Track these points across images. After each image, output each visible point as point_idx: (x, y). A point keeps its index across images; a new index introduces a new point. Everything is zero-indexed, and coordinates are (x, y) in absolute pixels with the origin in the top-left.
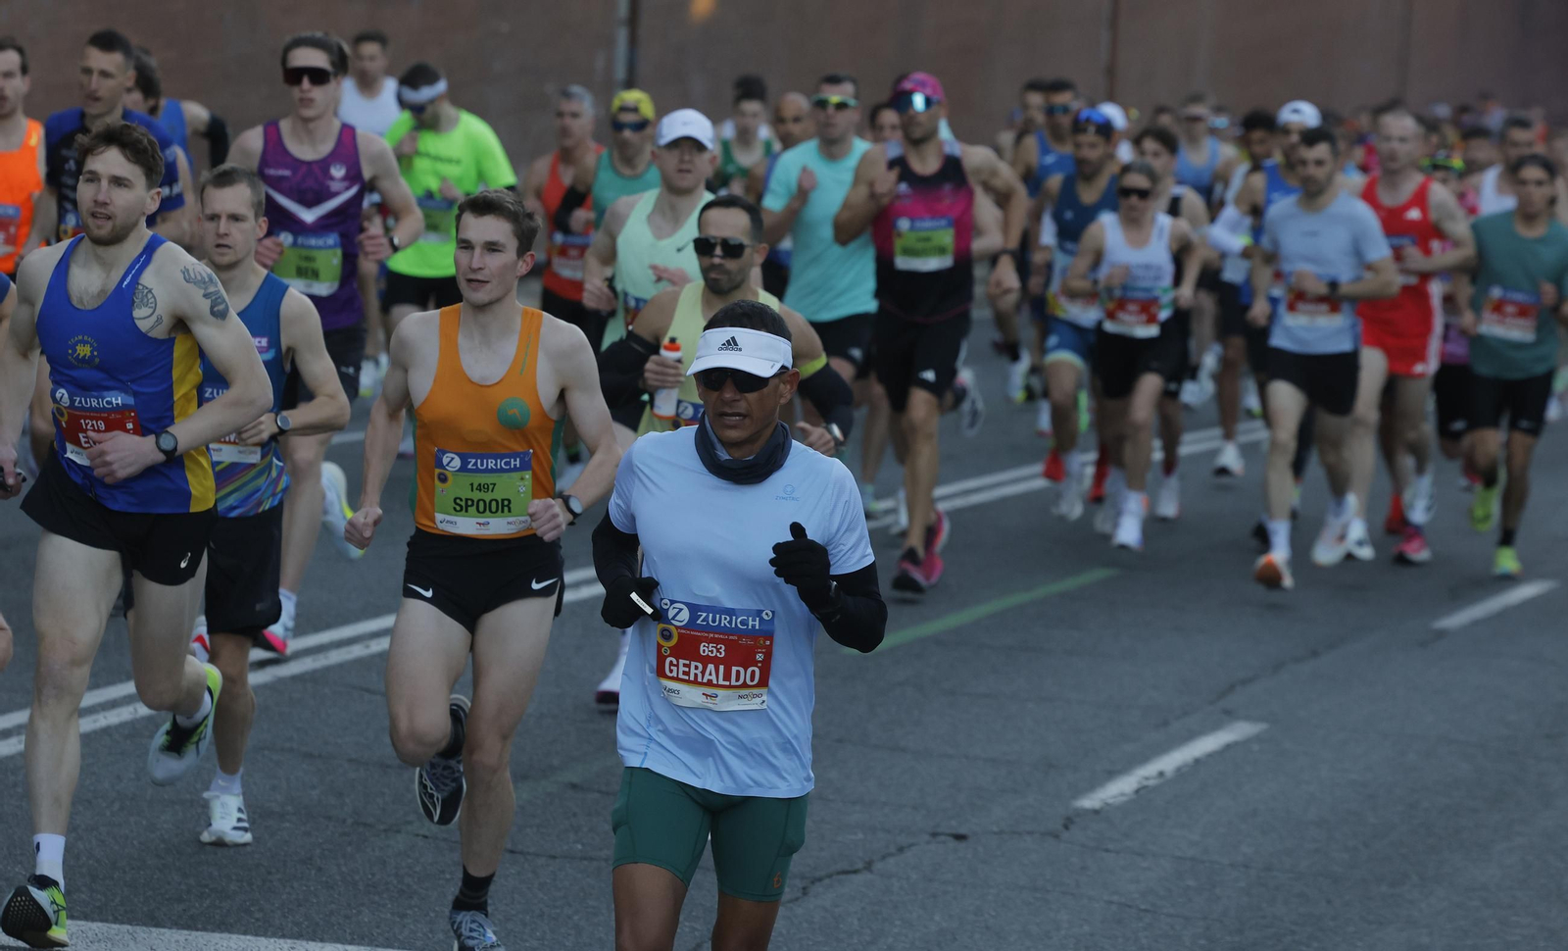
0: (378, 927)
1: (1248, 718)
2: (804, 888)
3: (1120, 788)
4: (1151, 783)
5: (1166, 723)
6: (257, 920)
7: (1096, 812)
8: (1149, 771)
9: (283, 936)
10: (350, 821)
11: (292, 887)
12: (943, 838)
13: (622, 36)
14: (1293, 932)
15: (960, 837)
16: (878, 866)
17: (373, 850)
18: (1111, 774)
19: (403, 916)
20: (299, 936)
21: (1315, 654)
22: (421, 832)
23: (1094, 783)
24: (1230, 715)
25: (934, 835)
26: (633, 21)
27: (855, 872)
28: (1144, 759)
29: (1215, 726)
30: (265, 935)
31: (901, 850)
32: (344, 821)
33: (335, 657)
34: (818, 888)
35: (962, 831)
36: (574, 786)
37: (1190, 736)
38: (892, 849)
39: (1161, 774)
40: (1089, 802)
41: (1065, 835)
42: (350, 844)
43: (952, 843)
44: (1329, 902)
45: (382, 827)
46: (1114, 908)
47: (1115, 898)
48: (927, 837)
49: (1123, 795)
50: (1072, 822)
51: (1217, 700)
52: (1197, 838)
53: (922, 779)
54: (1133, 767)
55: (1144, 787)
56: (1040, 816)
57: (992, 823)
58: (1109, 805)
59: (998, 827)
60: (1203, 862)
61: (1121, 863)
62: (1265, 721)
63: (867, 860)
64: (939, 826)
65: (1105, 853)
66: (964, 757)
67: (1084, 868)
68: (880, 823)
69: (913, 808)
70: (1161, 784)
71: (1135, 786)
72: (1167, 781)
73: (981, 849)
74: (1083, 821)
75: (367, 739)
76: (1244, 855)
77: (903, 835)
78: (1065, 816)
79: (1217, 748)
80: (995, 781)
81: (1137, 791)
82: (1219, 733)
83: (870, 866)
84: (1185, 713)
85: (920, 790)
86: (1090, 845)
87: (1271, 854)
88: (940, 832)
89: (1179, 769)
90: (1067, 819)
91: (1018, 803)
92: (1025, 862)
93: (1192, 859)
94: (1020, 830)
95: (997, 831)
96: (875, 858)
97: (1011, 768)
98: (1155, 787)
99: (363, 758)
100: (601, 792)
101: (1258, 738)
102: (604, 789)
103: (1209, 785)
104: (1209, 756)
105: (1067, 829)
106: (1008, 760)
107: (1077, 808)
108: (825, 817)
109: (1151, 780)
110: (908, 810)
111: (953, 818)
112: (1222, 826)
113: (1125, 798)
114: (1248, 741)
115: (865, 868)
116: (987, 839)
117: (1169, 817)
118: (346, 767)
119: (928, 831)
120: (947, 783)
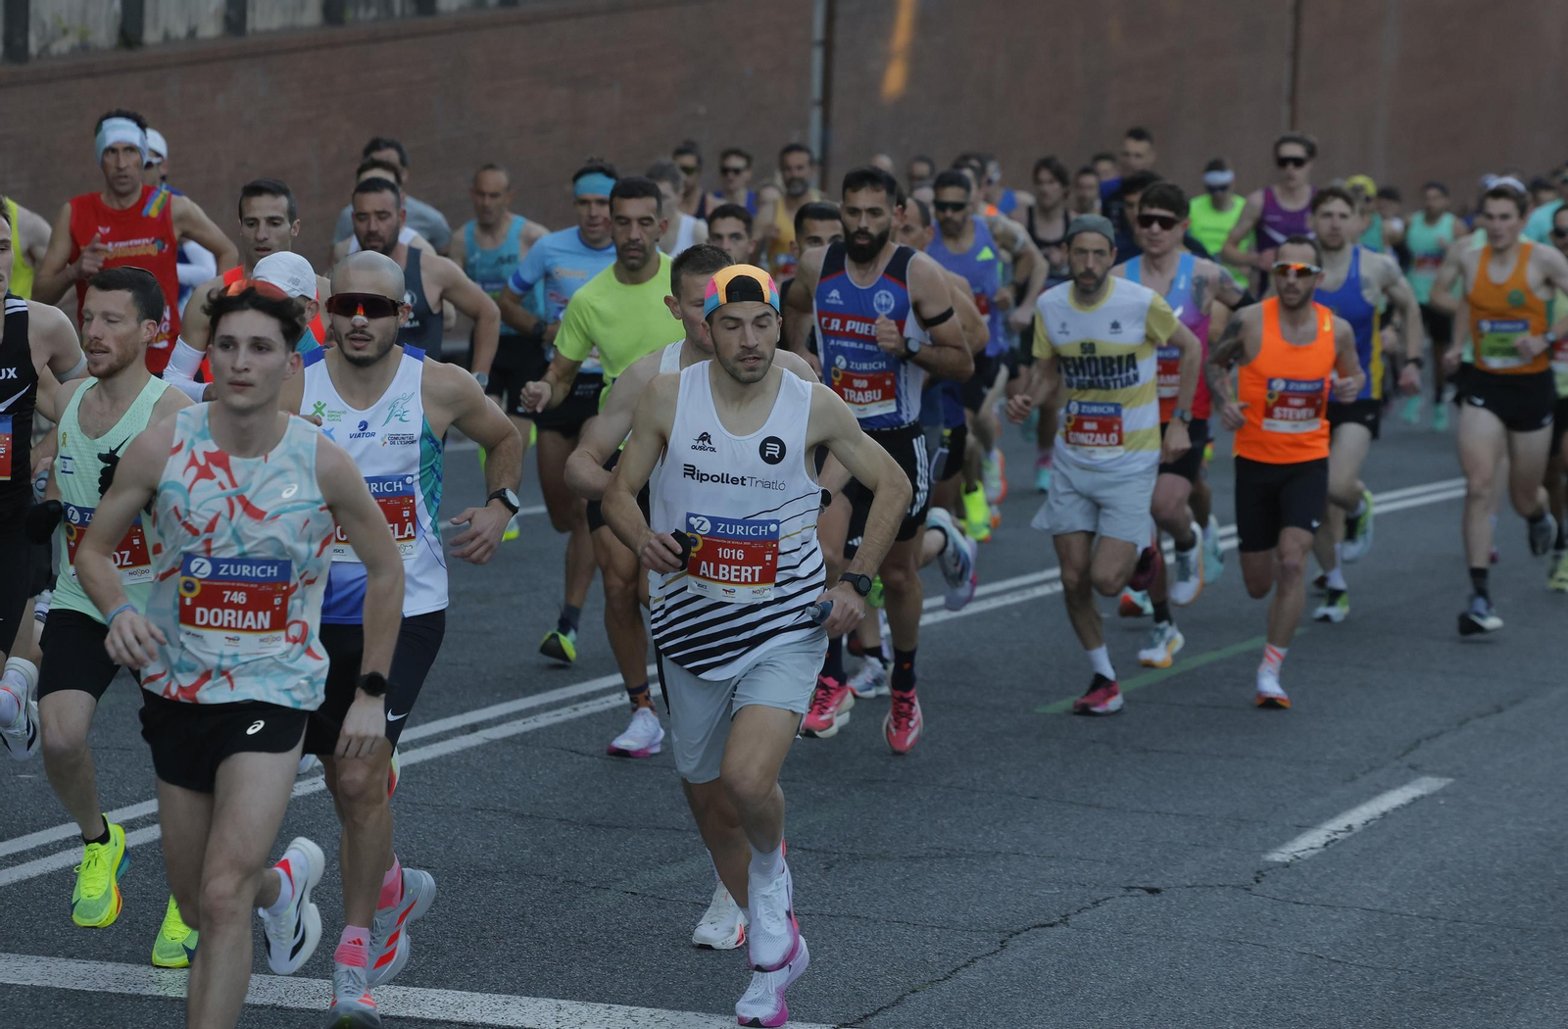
0: (589, 982)
1: (1434, 773)
2: (1002, 943)
3: (1312, 841)
4: (1340, 836)
5: (1353, 778)
6: (473, 976)
7: (1287, 865)
8: (1339, 824)
9: (498, 992)
10: (561, 879)
11: (505, 943)
12: (1137, 892)
13: (816, 114)
14: (1482, 983)
15: (1153, 891)
16: (1074, 919)
17: (584, 907)
18: (1301, 829)
19: (614, 971)
20: (513, 991)
21: (1499, 710)
22: (629, 889)
23: (1283, 839)
24: (1416, 771)
25: (1129, 889)
26: (826, 102)
27: (1051, 925)
28: (1333, 814)
29: (1403, 782)
30: (480, 990)
31: (1096, 903)
32: (556, 878)
33: (544, 720)
34: (1015, 941)
35: (1156, 885)
37: (1378, 790)
38: (1089, 904)
39: (1349, 828)
40: (1277, 857)
41: (1257, 888)
42: (561, 901)
43: (1146, 897)
44: (1516, 952)
45: (592, 885)
46: (1305, 958)
47: (1306, 949)
48: (1121, 891)
49: (1312, 848)
50: (1263, 875)
51: (1403, 755)
52: (1386, 890)
53: (1116, 834)
54: (1322, 822)
55: (1333, 841)
56: (1231, 870)
57: (1185, 877)
58: (1298, 858)
59: (1191, 880)
60: (1392, 914)
61: (1312, 915)
62: (1449, 775)
63: (1063, 914)
64: (1132, 880)
65: (1295, 906)
66: (1157, 812)
67: (1275, 920)
68: (1075, 877)
69: (1107, 862)
70: (1349, 838)
71: (1324, 840)
72: (1355, 834)
73: (1174, 902)
74: (1274, 873)
75: (576, 799)
76: (1433, 906)
77: (1098, 889)
78: (1256, 869)
79: (1404, 802)
80: (1187, 836)
81: (1326, 845)
82: (1406, 788)
83: (1066, 919)
84: (1372, 768)
85: (1114, 845)
86: (1281, 898)
87: (1458, 905)
88: (1134, 885)
89: (1367, 822)
90: (1258, 872)
91: (1210, 857)
92: (1219, 914)
93: (1382, 911)
94: (1211, 884)
95: (1189, 884)
96: (1071, 911)
97: (1203, 823)
98: (1344, 841)
99: (572, 817)
100: (803, 849)
101: (1443, 793)
102: (806, 846)
103: (1396, 839)
104: (1396, 809)
105: (1258, 882)
106: (1199, 816)
107: (1267, 862)
108: (1022, 872)
109: (1340, 834)
110: (1102, 864)
111: (1146, 872)
112: (1410, 879)
113: (1314, 852)
114: (1433, 796)
115: (1061, 921)
116: (1179, 892)
117: (1357, 870)
118: (557, 826)
119: (1122, 885)
120: (1140, 838)
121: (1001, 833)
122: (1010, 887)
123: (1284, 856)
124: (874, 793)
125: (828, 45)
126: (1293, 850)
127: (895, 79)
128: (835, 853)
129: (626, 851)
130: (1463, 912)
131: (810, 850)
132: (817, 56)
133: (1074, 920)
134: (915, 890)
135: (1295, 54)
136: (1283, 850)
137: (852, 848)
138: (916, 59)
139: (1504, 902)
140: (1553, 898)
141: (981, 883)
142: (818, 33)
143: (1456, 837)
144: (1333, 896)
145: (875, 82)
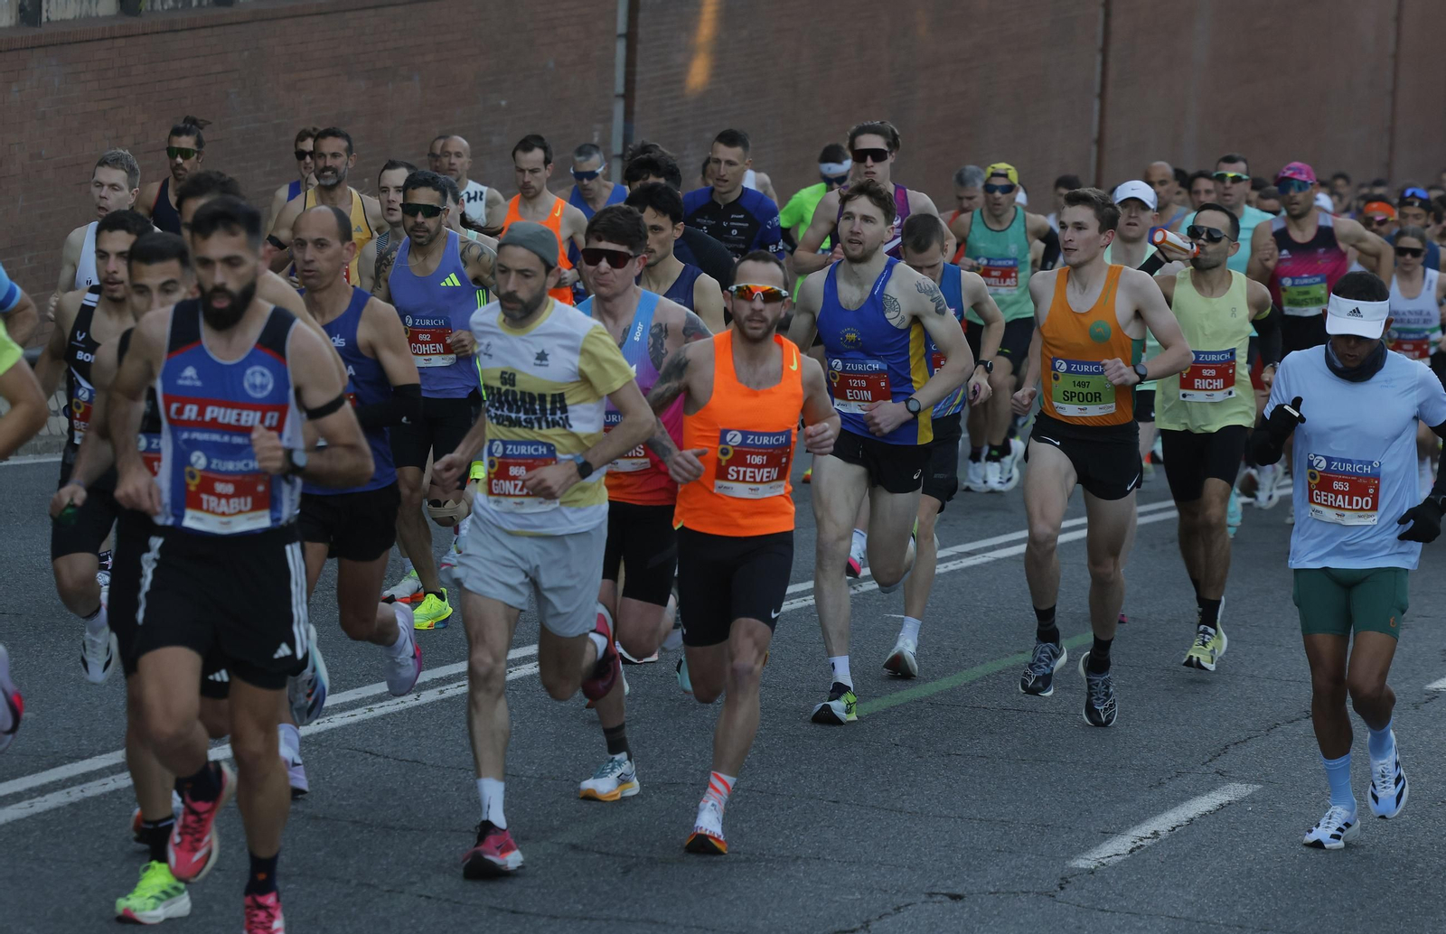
1: (1241, 779)
3: (1119, 846)
4: (1146, 842)
5: (1160, 784)
7: (1092, 872)
8: (1146, 829)
10: (354, 882)
12: (939, 898)
13: (619, 108)
15: (956, 898)
17: (377, 911)
18: (1106, 835)
22: (424, 893)
23: (1087, 846)
24: (1224, 776)
25: (931, 895)
26: (628, 96)
28: (1139, 820)
29: (1211, 788)
31: (898, 909)
32: (349, 881)
35: (958, 891)
36: (574, 847)
37: (1185, 797)
38: (890, 911)
39: (1156, 833)
40: (1082, 863)
41: (1061, 895)
42: (354, 905)
43: (948, 903)
45: (385, 888)
48: (923, 897)
49: (1117, 855)
50: (1067, 882)
51: (1210, 761)
52: (1192, 898)
53: (918, 839)
54: (1128, 828)
55: (1138, 847)
56: (1035, 876)
57: (988, 883)
58: (1104, 864)
59: (994, 886)
60: (1198, 922)
61: (1117, 923)
62: (1258, 782)
63: (865, 920)
64: (934, 885)
65: (1100, 913)
66: (959, 817)
67: (1080, 928)
68: (877, 883)
69: (909, 867)
70: (1155, 844)
71: (1130, 846)
72: (1161, 840)
73: (977, 909)
74: (1079, 880)
75: (370, 801)
76: (1240, 915)
77: (900, 895)
78: (1060, 876)
79: (1211, 809)
80: (990, 842)
81: (1131, 851)
82: (1213, 794)
83: (868, 926)
84: (1179, 774)
85: (916, 850)
86: (1086, 905)
87: (1266, 913)
88: (936, 891)
89: (1174, 828)
90: (1062, 879)
91: (1013, 863)
92: (1022, 921)
93: (1188, 919)
94: (1015, 890)
95: (992, 890)
96: (872, 917)
97: (1007, 828)
98: (1149, 847)
99: (366, 819)
100: (601, 853)
101: (1252, 799)
102: (604, 850)
103: (1204, 846)
104: (1203, 815)
105: (1062, 888)
106: (1003, 821)
107: (1071, 868)
108: (823, 878)
109: (1146, 840)
110: (905, 870)
111: (949, 877)
112: (1218, 886)
113: (1120, 858)
114: (1242, 801)
115: (862, 927)
116: (982, 899)
117: (1163, 877)
118: (350, 828)
119: (924, 890)
120: (943, 843)
121: (802, 837)
122: (811, 892)
123: (1089, 862)
124: (673, 796)
125: (631, 37)
126: (1098, 857)
127: (699, 73)
128: (633, 857)
129: (421, 854)
130: (1271, 921)
131: (608, 854)
132: (621, 47)
133: (875, 927)
134: (714, 895)
135: (1104, 51)
136: (1088, 857)
137: (650, 852)
138: (720, 52)
139: (1312, 911)
140: (1363, 907)
141: (781, 888)
142: (621, 27)
143: (1264, 845)
144: (1138, 903)
145: (679, 77)
